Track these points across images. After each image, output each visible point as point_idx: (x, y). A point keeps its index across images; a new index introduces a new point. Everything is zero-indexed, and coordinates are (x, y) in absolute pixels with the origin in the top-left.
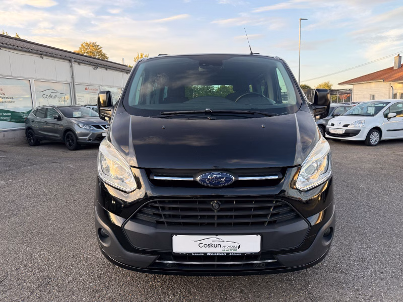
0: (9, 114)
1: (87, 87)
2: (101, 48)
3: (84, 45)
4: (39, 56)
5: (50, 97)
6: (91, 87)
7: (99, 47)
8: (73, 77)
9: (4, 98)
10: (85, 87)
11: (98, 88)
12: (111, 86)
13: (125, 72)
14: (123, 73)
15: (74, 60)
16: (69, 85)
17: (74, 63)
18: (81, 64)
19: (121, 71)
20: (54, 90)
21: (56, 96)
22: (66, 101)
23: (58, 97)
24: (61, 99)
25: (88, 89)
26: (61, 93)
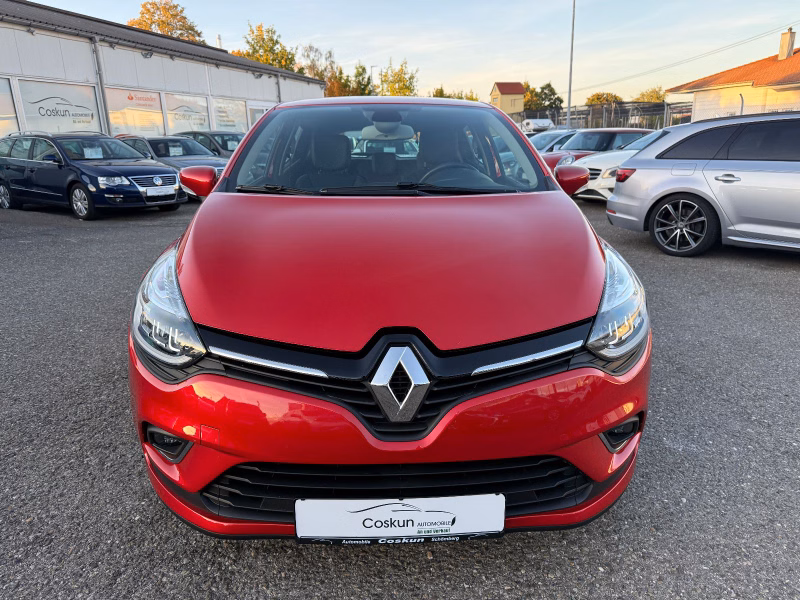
1: (133, 94)
4: (25, 29)
5: (55, 113)
6: (140, 95)
8: (99, 73)
10: (127, 94)
11: (155, 96)
12: (183, 93)
13: (213, 63)
14: (208, 65)
15: (100, 38)
16: (93, 89)
17: (100, 43)
18: (117, 46)
19: (204, 61)
20: (62, 99)
21: (67, 113)
22: (89, 122)
23: (71, 115)
24: (77, 117)
25: (134, 98)
26: (77, 106)
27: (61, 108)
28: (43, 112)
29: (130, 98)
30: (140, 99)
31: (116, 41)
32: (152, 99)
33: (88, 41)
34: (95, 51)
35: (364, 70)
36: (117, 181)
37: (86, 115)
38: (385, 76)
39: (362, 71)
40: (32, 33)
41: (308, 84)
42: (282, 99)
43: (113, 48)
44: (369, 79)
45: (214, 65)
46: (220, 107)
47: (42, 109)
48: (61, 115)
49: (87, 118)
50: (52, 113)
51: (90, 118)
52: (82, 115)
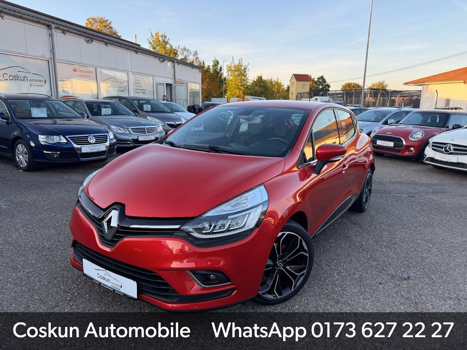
1: (77, 67)
2: (111, 23)
5: (16, 78)
6: (82, 68)
7: (109, 22)
8: (53, 51)
10: (72, 67)
11: (93, 70)
12: (112, 69)
13: (133, 50)
14: (131, 51)
15: (55, 26)
16: (47, 62)
17: (55, 30)
18: (68, 33)
19: (128, 49)
20: (22, 68)
21: (26, 78)
22: (42, 86)
23: (29, 80)
24: (34, 82)
25: (78, 70)
26: (33, 74)
27: (22, 75)
28: (6, 77)
29: (75, 71)
30: (81, 71)
31: (67, 29)
32: (90, 72)
33: (46, 27)
34: (51, 35)
35: (218, 62)
36: (56, 139)
37: (40, 81)
38: (230, 67)
39: (216, 63)
40: (2, 18)
41: (192, 68)
42: (176, 77)
43: (65, 34)
44: (221, 68)
45: (134, 52)
46: (137, 80)
47: (5, 75)
48: (20, 80)
49: (41, 83)
50: (14, 78)
51: (44, 83)
52: (37, 81)
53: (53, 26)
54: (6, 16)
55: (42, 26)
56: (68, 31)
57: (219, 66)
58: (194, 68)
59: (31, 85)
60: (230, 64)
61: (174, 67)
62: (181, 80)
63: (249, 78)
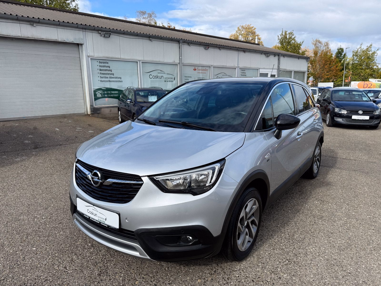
0: (116, 92)
1: (196, 68)
2: (254, 29)
3: (240, 28)
4: (148, 39)
5: (157, 77)
6: (200, 68)
7: (253, 28)
8: (180, 58)
9: (113, 78)
10: (193, 68)
11: (208, 68)
12: (223, 66)
13: (242, 51)
14: (239, 51)
15: (183, 41)
16: (177, 65)
17: (183, 44)
18: (191, 45)
19: (237, 50)
20: (161, 71)
21: (162, 77)
22: (172, 81)
23: (164, 78)
24: (167, 79)
25: (197, 69)
26: (167, 74)
27: (160, 75)
28: (151, 77)
29: (195, 70)
32: (206, 70)
33: (177, 43)
34: (180, 47)
35: (342, 50)
37: (171, 78)
38: (356, 53)
40: (151, 40)
41: (299, 59)
42: (281, 67)
43: (189, 45)
44: (345, 55)
45: (243, 52)
46: (243, 73)
47: (151, 76)
48: (159, 78)
49: (172, 79)
50: (155, 77)
51: (174, 79)
52: (169, 78)
53: (181, 41)
54: (154, 39)
55: (175, 42)
56: (191, 43)
57: (343, 54)
58: (300, 60)
59: (165, 81)
60: (357, 50)
61: (279, 60)
62: (286, 69)
63: (377, 62)
